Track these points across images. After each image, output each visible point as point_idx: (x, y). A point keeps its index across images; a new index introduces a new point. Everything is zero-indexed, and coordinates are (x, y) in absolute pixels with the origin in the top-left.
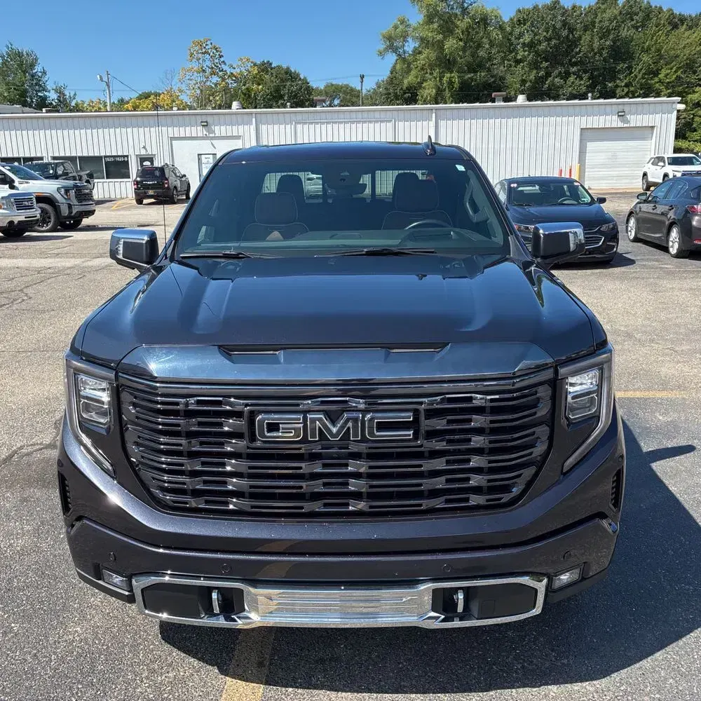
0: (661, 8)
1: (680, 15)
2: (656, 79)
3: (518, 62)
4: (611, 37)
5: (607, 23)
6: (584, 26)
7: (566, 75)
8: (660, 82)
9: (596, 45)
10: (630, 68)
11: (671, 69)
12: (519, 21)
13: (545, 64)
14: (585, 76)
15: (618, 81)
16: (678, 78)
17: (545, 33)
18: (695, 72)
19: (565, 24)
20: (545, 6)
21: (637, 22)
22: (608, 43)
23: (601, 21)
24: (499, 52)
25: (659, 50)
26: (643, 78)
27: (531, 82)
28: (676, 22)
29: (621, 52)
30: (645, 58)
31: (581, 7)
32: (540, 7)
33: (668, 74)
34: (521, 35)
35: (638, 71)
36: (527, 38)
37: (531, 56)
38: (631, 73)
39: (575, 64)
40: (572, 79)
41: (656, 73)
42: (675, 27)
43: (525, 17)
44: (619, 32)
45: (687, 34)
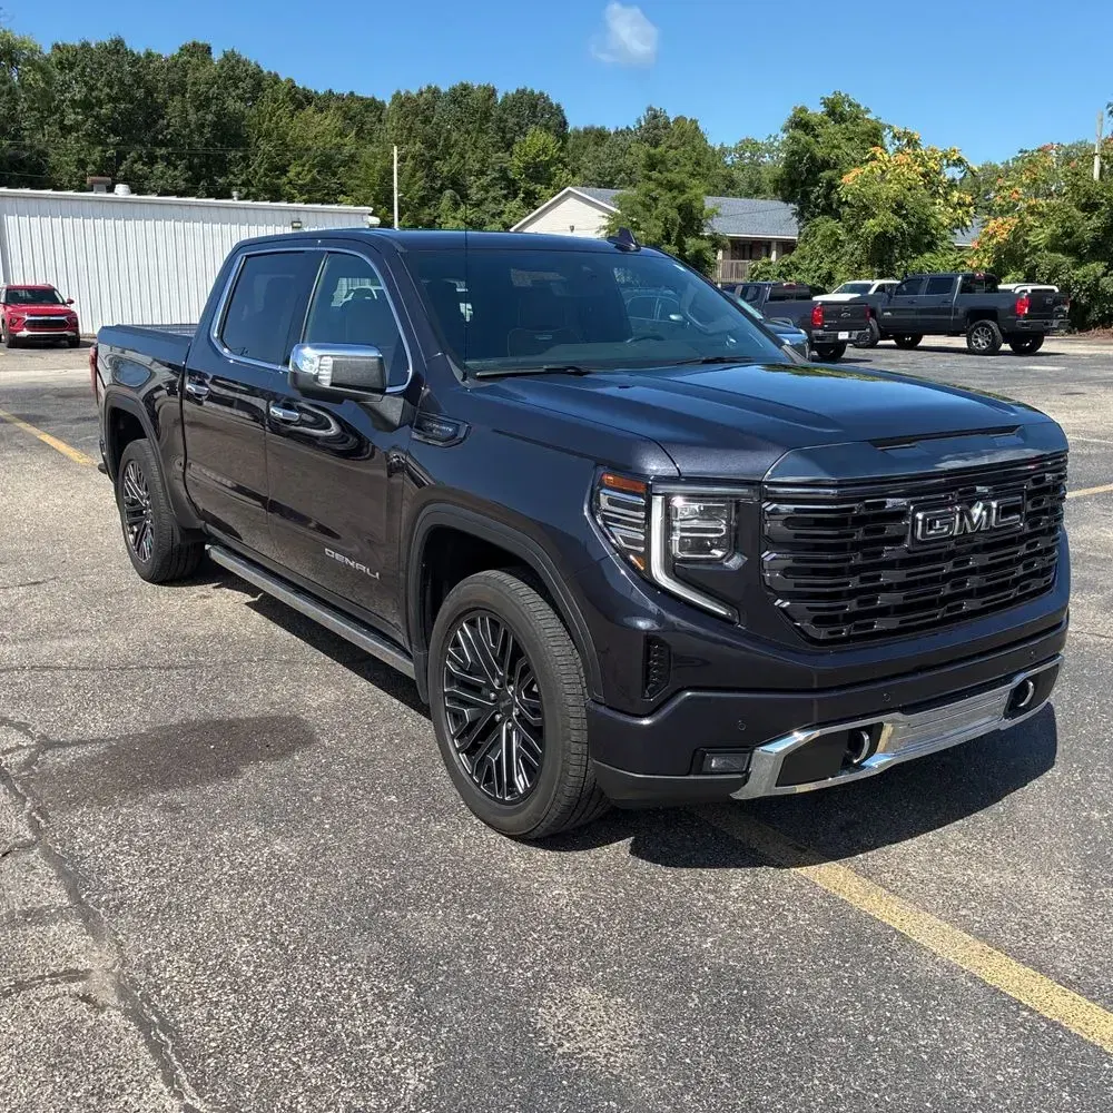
0: (276, 75)
1: (304, 89)
2: (285, 179)
3: (66, 130)
4: (213, 108)
5: (203, 88)
6: (170, 86)
7: (152, 160)
8: (290, 183)
9: (192, 117)
10: (245, 158)
11: (304, 165)
12: (61, 63)
13: (112, 139)
14: (182, 164)
15: (231, 177)
16: (314, 180)
17: (107, 90)
18: (334, 174)
19: (138, 79)
20: (101, 46)
21: (245, 92)
22: (209, 117)
23: (194, 84)
24: (31, 109)
25: (282, 137)
26: (266, 175)
27: (94, 163)
28: (301, 100)
29: (230, 133)
30: (265, 146)
31: (160, 56)
32: (93, 46)
33: (300, 174)
34: (66, 86)
35: (258, 164)
36: (78, 92)
37: (89, 123)
38: (248, 166)
39: (162, 144)
40: (160, 167)
41: (284, 171)
42: (300, 106)
43: (71, 59)
44: (224, 103)
45: (318, 117)
